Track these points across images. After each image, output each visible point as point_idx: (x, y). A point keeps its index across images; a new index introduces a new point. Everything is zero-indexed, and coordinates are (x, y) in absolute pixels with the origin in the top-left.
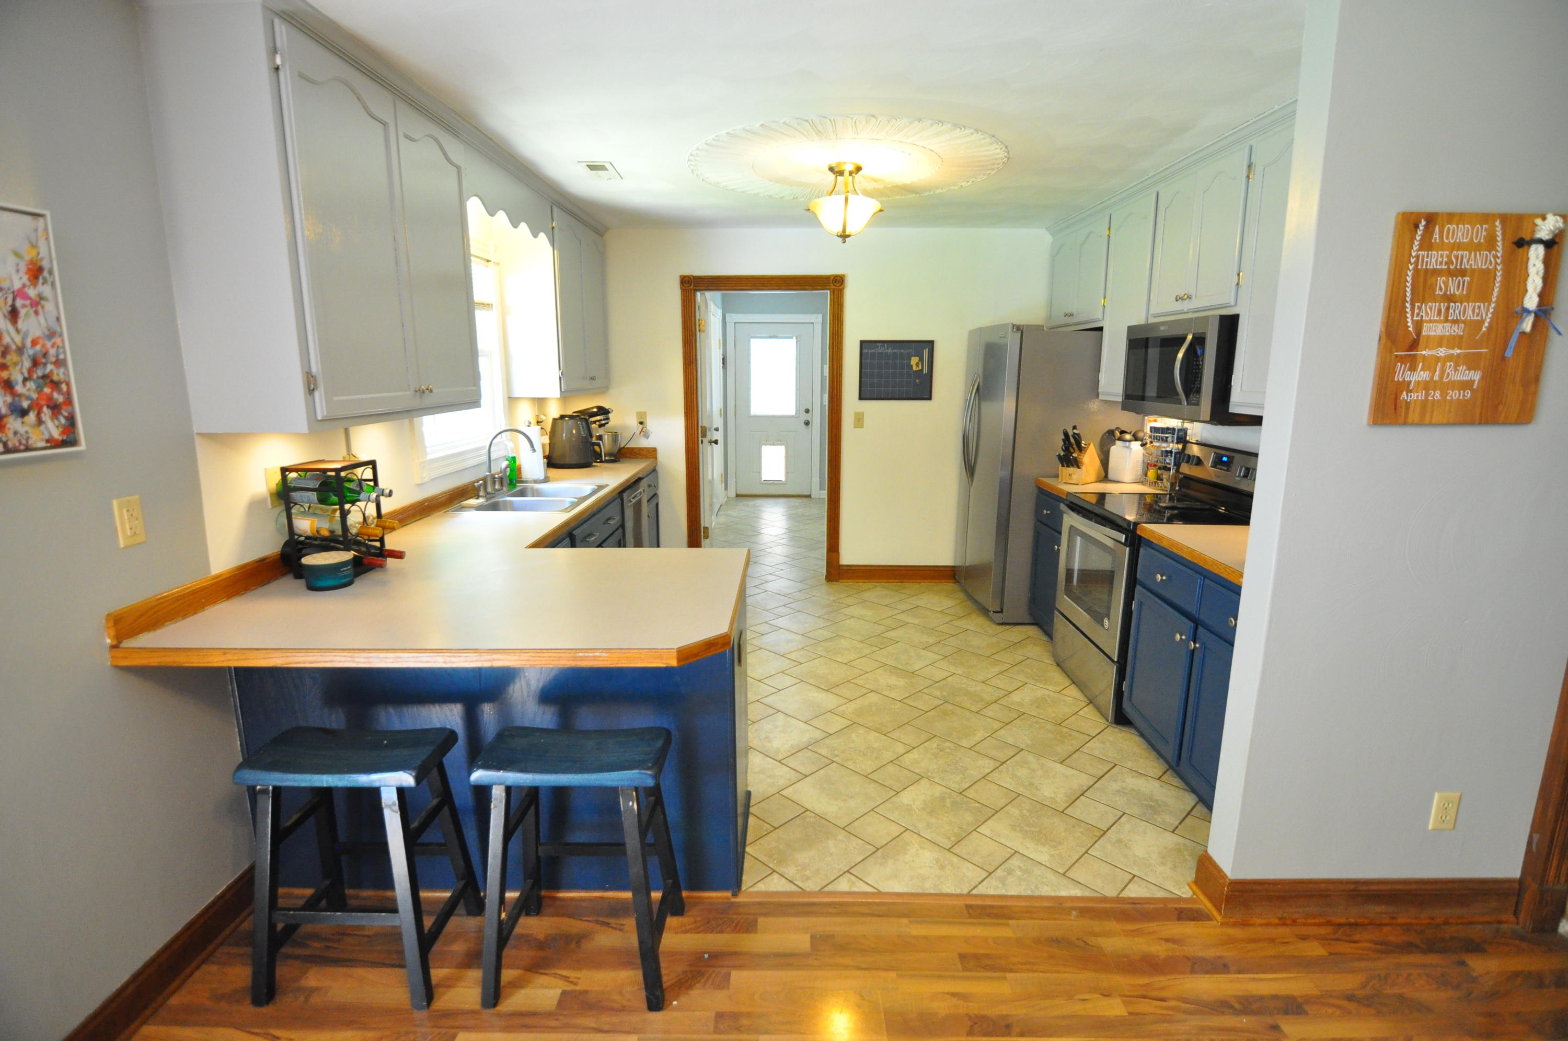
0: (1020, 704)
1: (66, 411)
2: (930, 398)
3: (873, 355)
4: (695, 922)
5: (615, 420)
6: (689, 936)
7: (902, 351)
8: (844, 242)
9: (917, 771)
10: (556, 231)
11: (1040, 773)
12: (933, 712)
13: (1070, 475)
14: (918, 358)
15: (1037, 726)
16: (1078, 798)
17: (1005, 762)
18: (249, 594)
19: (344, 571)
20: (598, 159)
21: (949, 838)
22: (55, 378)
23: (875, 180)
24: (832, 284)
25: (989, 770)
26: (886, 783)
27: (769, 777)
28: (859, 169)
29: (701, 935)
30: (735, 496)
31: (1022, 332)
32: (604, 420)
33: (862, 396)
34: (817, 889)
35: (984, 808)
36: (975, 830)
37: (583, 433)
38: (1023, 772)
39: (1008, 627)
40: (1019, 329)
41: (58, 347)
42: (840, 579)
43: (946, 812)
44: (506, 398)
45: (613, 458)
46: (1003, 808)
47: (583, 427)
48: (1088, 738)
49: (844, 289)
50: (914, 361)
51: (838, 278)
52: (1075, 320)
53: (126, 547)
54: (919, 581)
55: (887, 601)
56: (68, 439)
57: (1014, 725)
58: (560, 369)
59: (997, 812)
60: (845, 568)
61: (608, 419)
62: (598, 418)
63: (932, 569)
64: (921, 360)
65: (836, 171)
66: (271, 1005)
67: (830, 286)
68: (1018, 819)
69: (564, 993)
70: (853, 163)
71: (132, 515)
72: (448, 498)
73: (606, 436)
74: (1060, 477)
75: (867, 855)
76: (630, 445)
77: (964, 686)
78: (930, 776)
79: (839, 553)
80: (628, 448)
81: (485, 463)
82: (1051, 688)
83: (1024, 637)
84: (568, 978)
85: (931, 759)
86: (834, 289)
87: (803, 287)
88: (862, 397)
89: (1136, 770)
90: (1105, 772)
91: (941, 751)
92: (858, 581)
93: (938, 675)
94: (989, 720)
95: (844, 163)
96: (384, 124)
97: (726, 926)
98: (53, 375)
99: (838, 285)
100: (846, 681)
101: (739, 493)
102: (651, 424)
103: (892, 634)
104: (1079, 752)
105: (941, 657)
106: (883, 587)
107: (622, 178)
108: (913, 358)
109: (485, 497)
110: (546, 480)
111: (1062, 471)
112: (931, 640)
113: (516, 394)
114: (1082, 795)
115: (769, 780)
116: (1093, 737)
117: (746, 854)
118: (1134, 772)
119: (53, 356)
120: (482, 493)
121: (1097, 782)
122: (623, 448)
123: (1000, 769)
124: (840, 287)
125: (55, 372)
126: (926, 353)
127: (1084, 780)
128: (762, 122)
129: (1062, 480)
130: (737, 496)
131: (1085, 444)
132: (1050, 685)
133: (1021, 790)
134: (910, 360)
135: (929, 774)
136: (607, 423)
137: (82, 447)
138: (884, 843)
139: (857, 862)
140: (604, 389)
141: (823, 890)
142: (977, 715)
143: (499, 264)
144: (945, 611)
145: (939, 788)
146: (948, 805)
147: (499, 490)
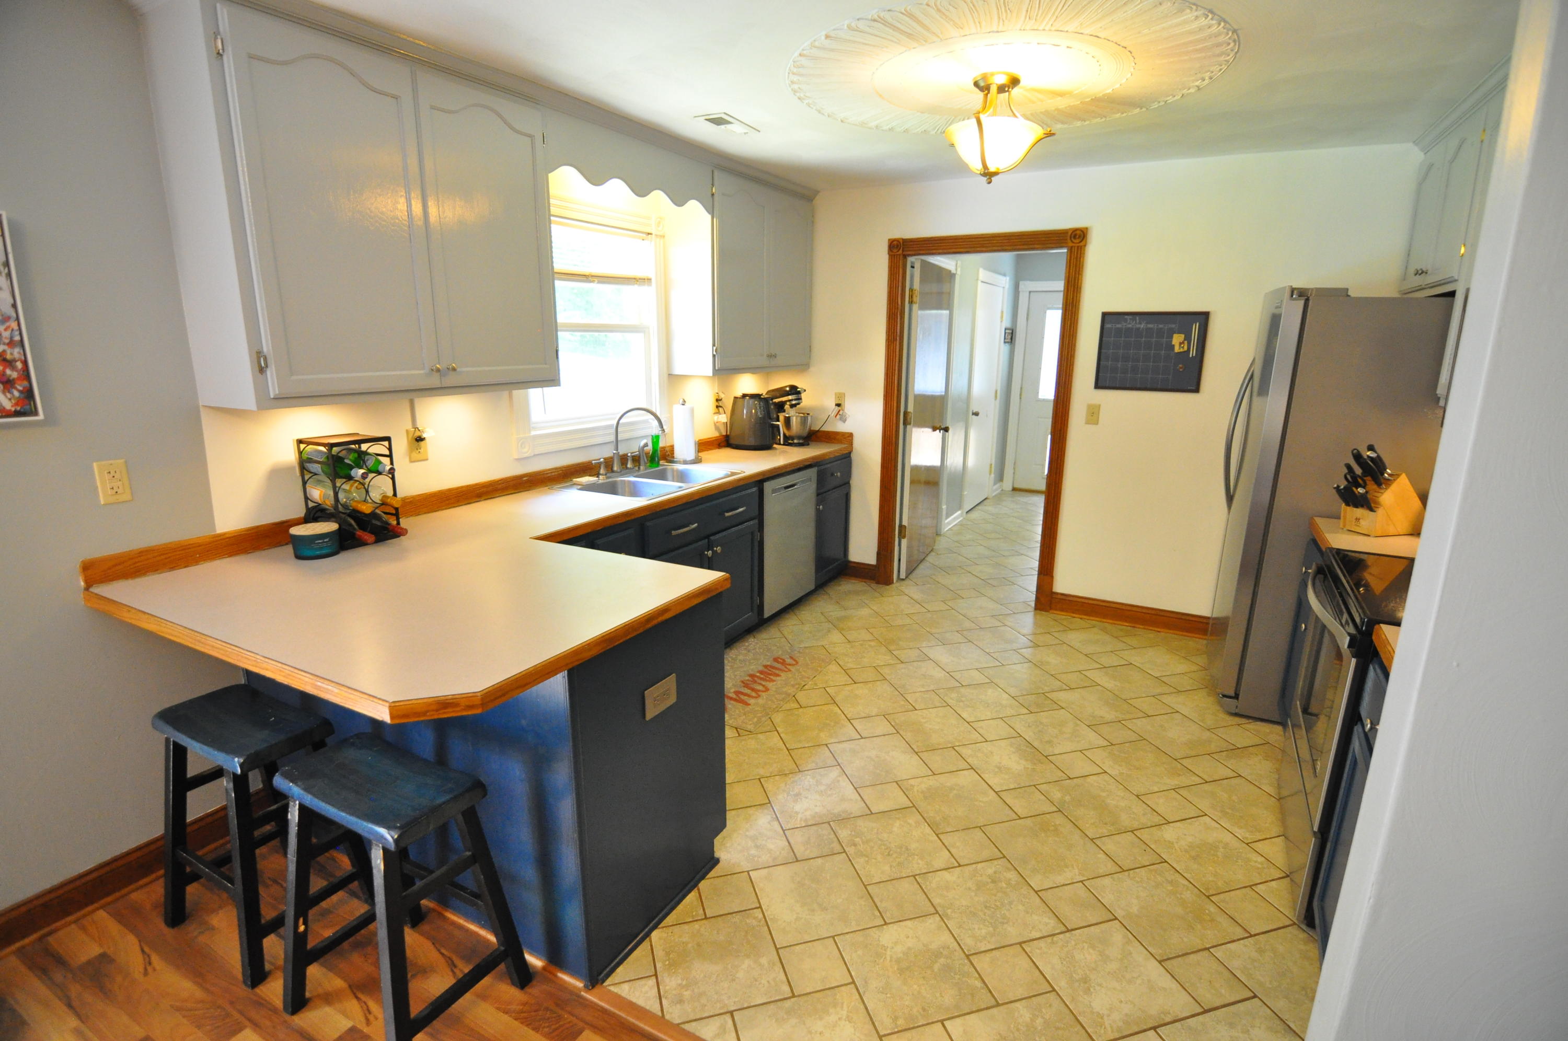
0: (1170, 845)
1: (21, 386)
2: (1197, 390)
3: (1119, 332)
4: (525, 1004)
5: (807, 400)
6: (506, 1018)
7: (1161, 326)
8: (989, 183)
9: (936, 901)
10: (716, 197)
11: (1113, 966)
12: (1028, 822)
13: (1358, 520)
14: (1183, 336)
15: (1170, 888)
16: (1145, 1031)
17: (1072, 930)
18: (258, 554)
19: (320, 543)
20: (716, 110)
21: (895, 1019)
22: (9, 357)
23: (1061, 94)
24: (1069, 241)
25: (1038, 935)
26: (881, 906)
27: (757, 847)
28: (1015, 82)
29: (516, 1023)
30: (1011, 488)
31: (1307, 300)
32: (795, 400)
33: (1100, 384)
34: (677, 1021)
35: (984, 991)
36: (942, 1022)
37: (759, 413)
38: (1087, 956)
39: (1243, 721)
40: (1302, 294)
41: (13, 330)
42: (1051, 609)
43: (924, 978)
44: (666, 376)
45: (801, 441)
46: (1011, 1002)
47: (760, 408)
48: (1240, 933)
49: (1085, 246)
50: (1177, 339)
51: (1078, 232)
52: (1430, 279)
53: (105, 505)
54: (1159, 630)
55: (1090, 649)
56: (22, 410)
57: (1131, 876)
58: (714, 345)
59: (998, 1005)
60: (1059, 597)
61: (800, 399)
62: (790, 397)
63: (1180, 616)
64: (1188, 338)
65: (982, 86)
66: (176, 929)
67: (1066, 243)
68: (1018, 1030)
69: (353, 1030)
70: (1007, 74)
71: (114, 477)
72: (559, 474)
73: (794, 418)
74: (1342, 517)
75: (772, 999)
76: (825, 429)
77: (1104, 794)
78: (947, 915)
79: (1052, 577)
80: (824, 432)
81: (613, 442)
82: (1240, 833)
83: (1257, 741)
84: (370, 1013)
85: (970, 889)
86: (1072, 247)
87: (1031, 246)
88: (1098, 386)
89: (1284, 1017)
90: (1227, 1002)
91: (993, 882)
92: (1074, 615)
93: (1081, 766)
94: (1102, 856)
95: (992, 75)
96: (396, 97)
97: (547, 1025)
98: (6, 355)
99: (1077, 241)
100: (950, 745)
101: (1016, 486)
102: (849, 407)
103: (1062, 696)
104: (1206, 953)
105: (1105, 743)
106: (1104, 630)
107: (759, 131)
108: (1175, 336)
109: (606, 475)
110: (697, 461)
111: (1345, 512)
112: (1109, 715)
113: (677, 371)
114: (1154, 1028)
115: (753, 852)
116: (1251, 936)
117: (648, 939)
118: (1279, 1022)
119: (6, 338)
120: (602, 471)
121: (1198, 1014)
122: (818, 431)
123: (1055, 938)
124: (1081, 244)
125: (9, 351)
126: (1195, 329)
127: (1180, 1004)
128: (824, 33)
129: (1344, 526)
130: (1014, 489)
131: (1389, 475)
132: (1240, 827)
133: (1061, 985)
134: (1172, 337)
135: (949, 911)
136: (799, 404)
137: (41, 416)
138: (808, 990)
139: (752, 1004)
140: (803, 366)
141: (683, 1026)
142: (1089, 845)
143: (664, 236)
144: (1164, 679)
145: (946, 938)
146: (936, 967)
147: (631, 469)
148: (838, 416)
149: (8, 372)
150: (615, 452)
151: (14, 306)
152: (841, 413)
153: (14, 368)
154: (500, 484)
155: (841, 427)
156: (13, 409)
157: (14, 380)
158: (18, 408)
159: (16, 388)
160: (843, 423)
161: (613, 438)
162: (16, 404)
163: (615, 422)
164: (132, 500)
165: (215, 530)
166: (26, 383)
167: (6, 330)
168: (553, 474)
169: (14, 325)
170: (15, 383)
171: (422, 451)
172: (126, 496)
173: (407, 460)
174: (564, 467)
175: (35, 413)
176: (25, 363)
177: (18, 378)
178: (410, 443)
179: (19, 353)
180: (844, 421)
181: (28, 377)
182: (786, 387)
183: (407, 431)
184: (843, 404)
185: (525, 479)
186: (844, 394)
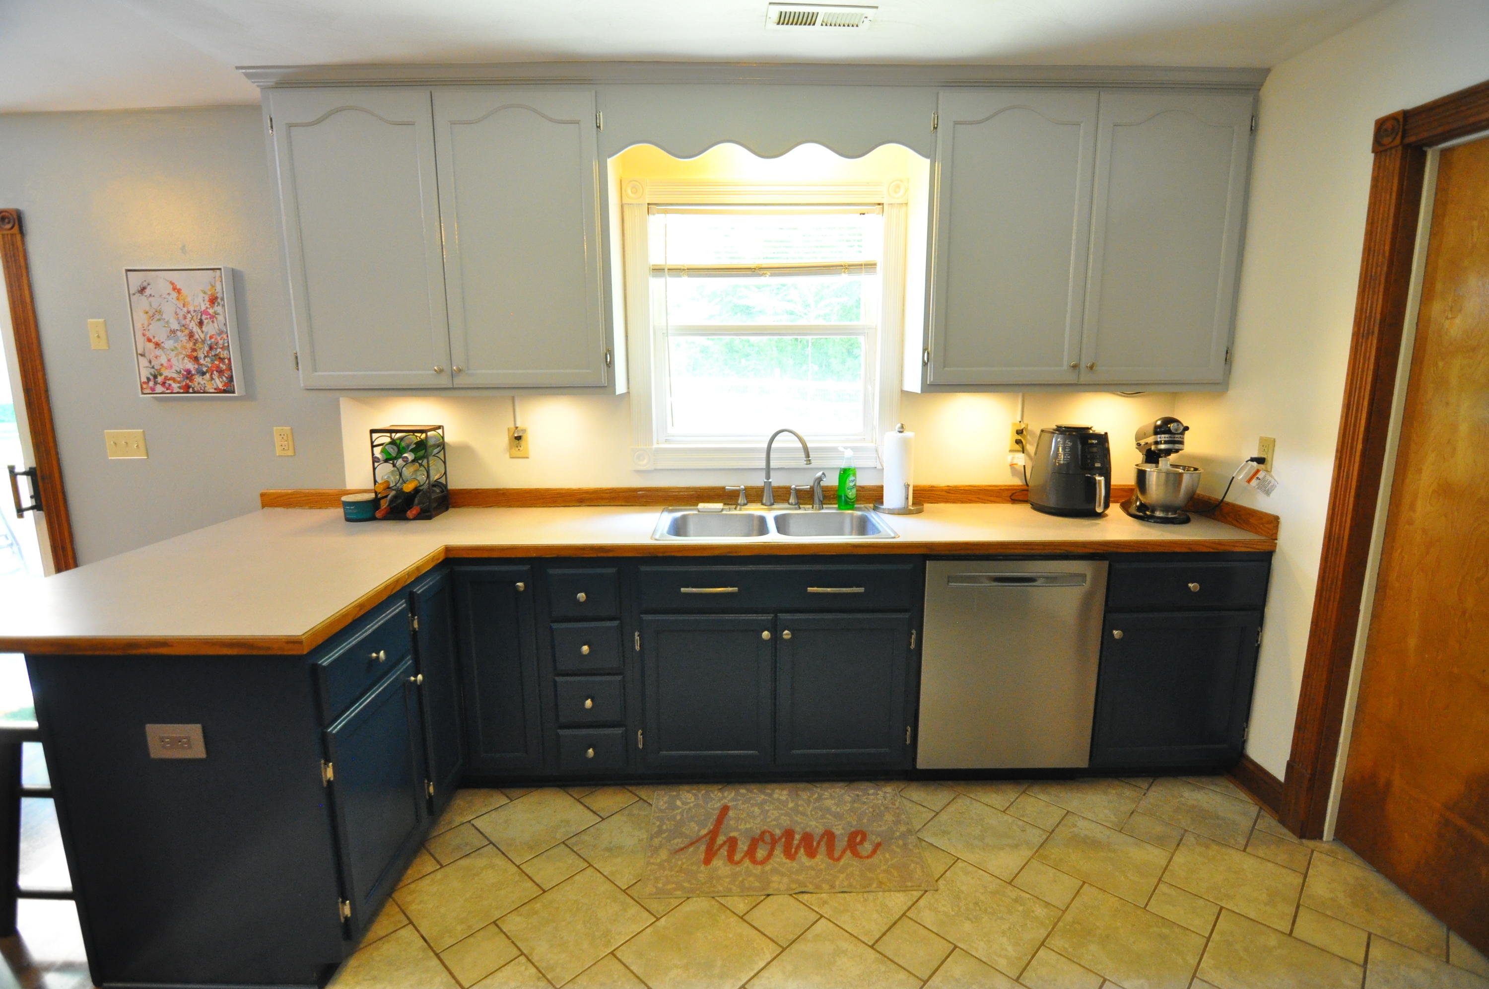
148: (1254, 482)
149: (221, 365)
150: (765, 480)
151: (225, 324)
152: (1261, 475)
153: (224, 363)
154: (607, 493)
155: (1263, 504)
156: (223, 388)
157: (224, 370)
158: (225, 388)
159: (224, 375)
160: (1265, 496)
161: (763, 464)
162: (224, 386)
163: (765, 446)
164: (295, 455)
165: (345, 487)
166: (229, 373)
167: (221, 339)
168: (682, 493)
169: (225, 336)
170: (224, 373)
171: (521, 449)
172: (290, 453)
173: (508, 456)
174: (700, 488)
175: (234, 392)
176: (229, 359)
177: (226, 370)
178: (510, 440)
179: (227, 354)
180: (1268, 493)
181: (231, 369)
182: (1157, 421)
183: (509, 429)
184: (1269, 459)
185: (640, 493)
186: (1274, 441)
